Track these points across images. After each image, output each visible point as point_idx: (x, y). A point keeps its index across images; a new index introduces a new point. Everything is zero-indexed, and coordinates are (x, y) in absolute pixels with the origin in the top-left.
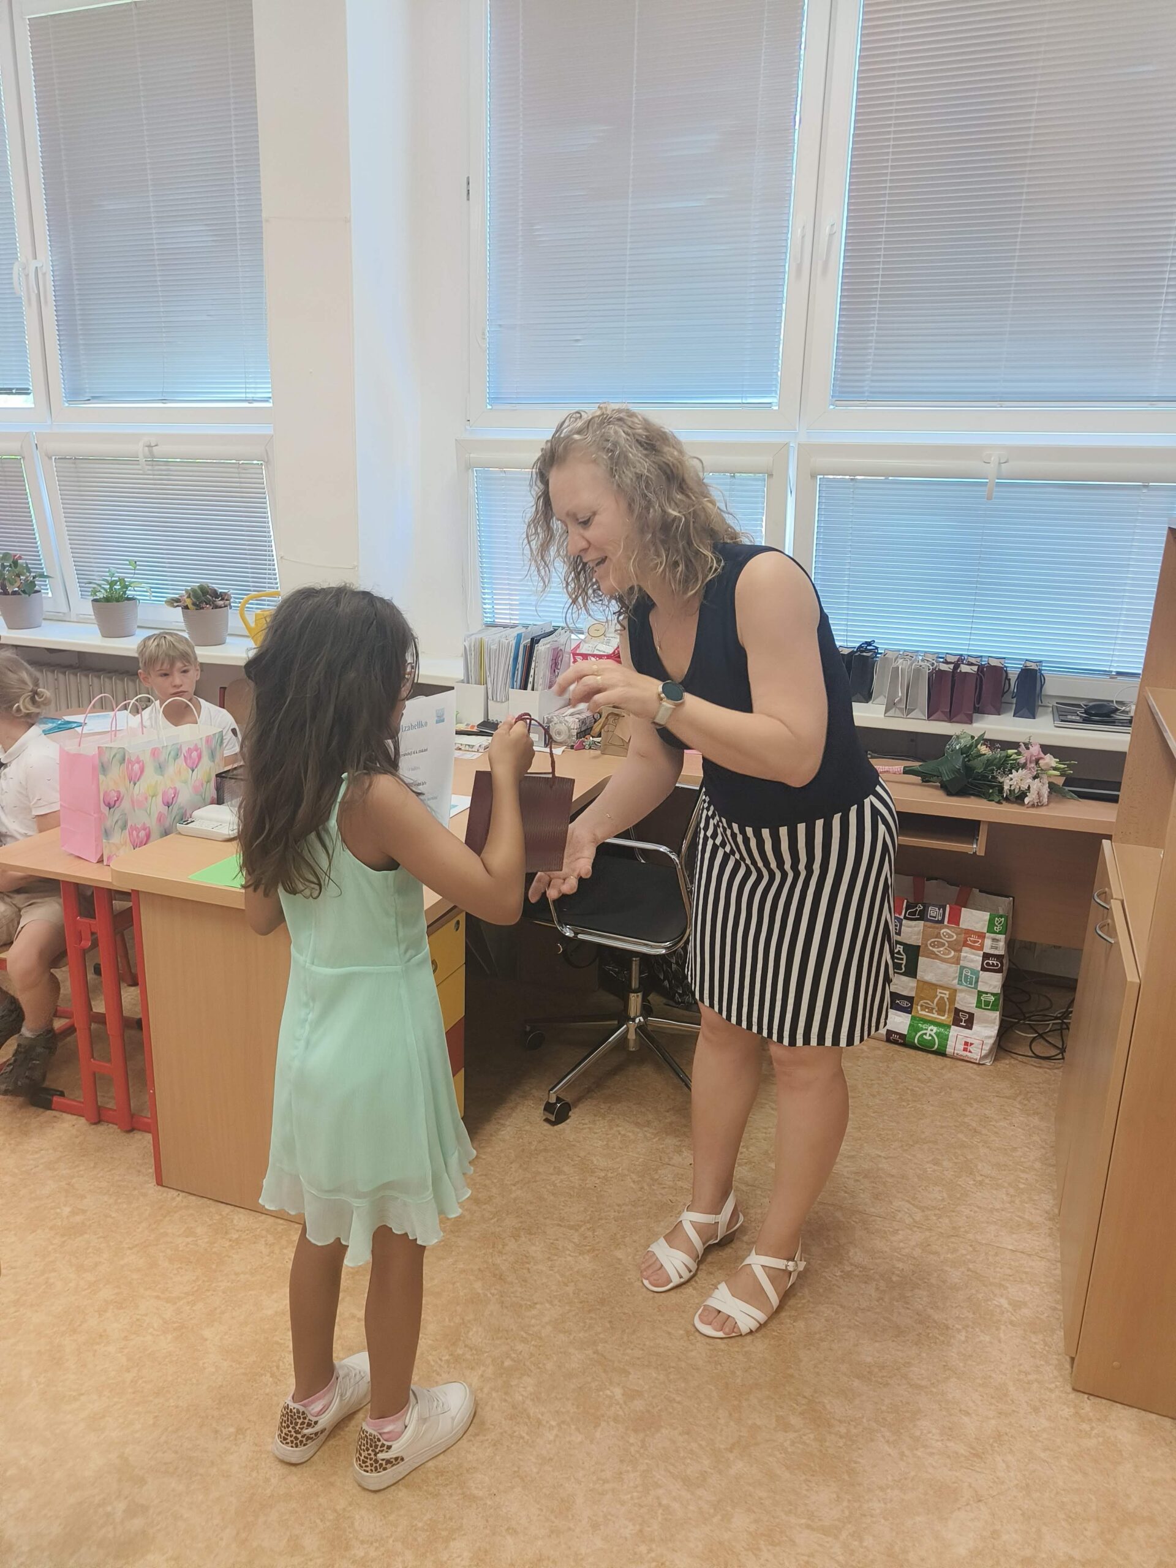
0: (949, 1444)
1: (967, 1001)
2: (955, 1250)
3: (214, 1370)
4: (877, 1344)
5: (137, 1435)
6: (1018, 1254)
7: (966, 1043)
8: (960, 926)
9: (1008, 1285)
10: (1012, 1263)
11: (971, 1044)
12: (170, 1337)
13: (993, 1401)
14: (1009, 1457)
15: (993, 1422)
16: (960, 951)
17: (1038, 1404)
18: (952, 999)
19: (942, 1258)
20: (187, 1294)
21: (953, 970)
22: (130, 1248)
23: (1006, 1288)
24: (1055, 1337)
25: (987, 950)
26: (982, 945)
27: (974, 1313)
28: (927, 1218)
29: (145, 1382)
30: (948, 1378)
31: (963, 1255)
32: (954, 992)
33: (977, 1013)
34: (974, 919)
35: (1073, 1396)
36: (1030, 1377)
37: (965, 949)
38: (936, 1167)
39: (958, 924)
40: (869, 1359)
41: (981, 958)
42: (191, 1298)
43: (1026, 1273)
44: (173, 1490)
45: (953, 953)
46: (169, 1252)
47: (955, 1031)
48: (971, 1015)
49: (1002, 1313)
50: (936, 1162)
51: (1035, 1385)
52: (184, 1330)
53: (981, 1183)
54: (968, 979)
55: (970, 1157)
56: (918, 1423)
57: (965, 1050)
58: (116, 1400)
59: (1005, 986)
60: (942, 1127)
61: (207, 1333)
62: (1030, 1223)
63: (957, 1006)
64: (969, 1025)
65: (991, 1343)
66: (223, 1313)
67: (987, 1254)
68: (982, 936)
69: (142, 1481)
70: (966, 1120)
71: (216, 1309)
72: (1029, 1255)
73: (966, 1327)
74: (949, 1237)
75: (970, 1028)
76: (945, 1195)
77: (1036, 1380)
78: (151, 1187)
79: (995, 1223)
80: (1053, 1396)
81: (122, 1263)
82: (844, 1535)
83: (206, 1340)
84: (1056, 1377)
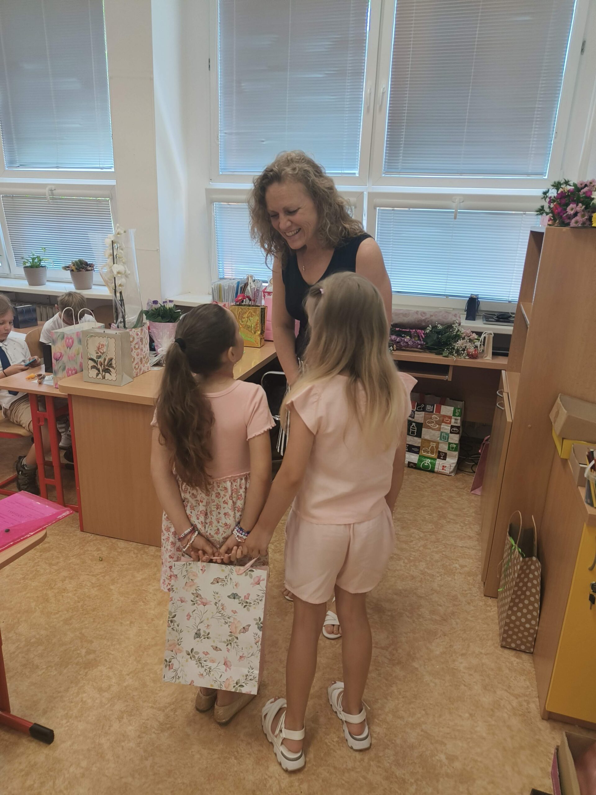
0: (433, 616)
1: (444, 447)
2: (437, 547)
3: (117, 601)
4: (404, 583)
5: (87, 625)
6: (464, 548)
7: (443, 466)
8: (441, 414)
9: (459, 559)
10: (461, 551)
11: (446, 467)
12: (95, 589)
13: (452, 601)
14: (458, 620)
15: (451, 608)
16: (441, 425)
17: (470, 601)
18: (437, 447)
19: (432, 550)
20: (101, 573)
21: (438, 433)
22: (73, 556)
23: (458, 561)
24: (478, 577)
25: (453, 424)
26: (450, 421)
27: (445, 570)
28: (425, 536)
29: (88, 606)
30: (433, 594)
31: (440, 549)
32: (438, 443)
33: (448, 452)
34: (447, 410)
35: (484, 598)
36: (467, 592)
37: (443, 424)
38: (430, 516)
39: (440, 412)
40: (400, 588)
41: (450, 428)
42: (103, 574)
43: (467, 555)
44: (106, 644)
45: (437, 426)
46: (90, 557)
47: (438, 461)
48: (446, 454)
49: (456, 570)
50: (430, 515)
51: (469, 594)
52: (101, 586)
53: (449, 522)
54: (444, 437)
55: (445, 512)
56: (420, 610)
57: (443, 469)
58: (75, 613)
59: (460, 440)
60: (432, 501)
61: (112, 587)
62: (469, 536)
63: (439, 450)
64: (445, 458)
65: (451, 580)
66: (118, 579)
67: (451, 548)
68: (450, 418)
69: (92, 642)
70: (442, 498)
71: (115, 578)
72: (468, 548)
73: (441, 575)
74: (435, 542)
75: (445, 460)
76: (434, 527)
77: (470, 593)
78: (78, 532)
79: (455, 537)
80: (476, 598)
81: (70, 562)
82: (390, 649)
83: (112, 590)
84: (477, 592)
